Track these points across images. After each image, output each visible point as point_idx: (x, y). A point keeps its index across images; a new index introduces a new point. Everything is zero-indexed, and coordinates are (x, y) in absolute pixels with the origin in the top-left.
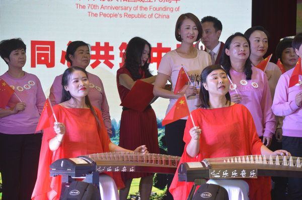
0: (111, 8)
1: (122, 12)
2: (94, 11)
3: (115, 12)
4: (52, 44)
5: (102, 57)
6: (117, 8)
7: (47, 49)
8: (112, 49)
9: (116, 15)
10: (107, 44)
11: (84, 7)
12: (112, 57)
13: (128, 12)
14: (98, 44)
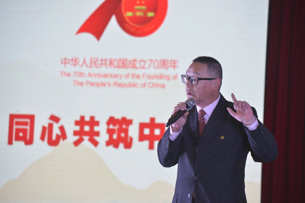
0: (100, 75)
1: (111, 81)
2: (80, 80)
3: (104, 80)
4: (32, 118)
5: (86, 134)
6: (106, 76)
7: (26, 124)
8: (97, 123)
9: (104, 84)
10: (92, 118)
11: (69, 75)
12: (98, 134)
13: (118, 80)
14: (82, 118)
